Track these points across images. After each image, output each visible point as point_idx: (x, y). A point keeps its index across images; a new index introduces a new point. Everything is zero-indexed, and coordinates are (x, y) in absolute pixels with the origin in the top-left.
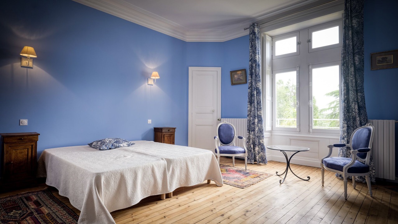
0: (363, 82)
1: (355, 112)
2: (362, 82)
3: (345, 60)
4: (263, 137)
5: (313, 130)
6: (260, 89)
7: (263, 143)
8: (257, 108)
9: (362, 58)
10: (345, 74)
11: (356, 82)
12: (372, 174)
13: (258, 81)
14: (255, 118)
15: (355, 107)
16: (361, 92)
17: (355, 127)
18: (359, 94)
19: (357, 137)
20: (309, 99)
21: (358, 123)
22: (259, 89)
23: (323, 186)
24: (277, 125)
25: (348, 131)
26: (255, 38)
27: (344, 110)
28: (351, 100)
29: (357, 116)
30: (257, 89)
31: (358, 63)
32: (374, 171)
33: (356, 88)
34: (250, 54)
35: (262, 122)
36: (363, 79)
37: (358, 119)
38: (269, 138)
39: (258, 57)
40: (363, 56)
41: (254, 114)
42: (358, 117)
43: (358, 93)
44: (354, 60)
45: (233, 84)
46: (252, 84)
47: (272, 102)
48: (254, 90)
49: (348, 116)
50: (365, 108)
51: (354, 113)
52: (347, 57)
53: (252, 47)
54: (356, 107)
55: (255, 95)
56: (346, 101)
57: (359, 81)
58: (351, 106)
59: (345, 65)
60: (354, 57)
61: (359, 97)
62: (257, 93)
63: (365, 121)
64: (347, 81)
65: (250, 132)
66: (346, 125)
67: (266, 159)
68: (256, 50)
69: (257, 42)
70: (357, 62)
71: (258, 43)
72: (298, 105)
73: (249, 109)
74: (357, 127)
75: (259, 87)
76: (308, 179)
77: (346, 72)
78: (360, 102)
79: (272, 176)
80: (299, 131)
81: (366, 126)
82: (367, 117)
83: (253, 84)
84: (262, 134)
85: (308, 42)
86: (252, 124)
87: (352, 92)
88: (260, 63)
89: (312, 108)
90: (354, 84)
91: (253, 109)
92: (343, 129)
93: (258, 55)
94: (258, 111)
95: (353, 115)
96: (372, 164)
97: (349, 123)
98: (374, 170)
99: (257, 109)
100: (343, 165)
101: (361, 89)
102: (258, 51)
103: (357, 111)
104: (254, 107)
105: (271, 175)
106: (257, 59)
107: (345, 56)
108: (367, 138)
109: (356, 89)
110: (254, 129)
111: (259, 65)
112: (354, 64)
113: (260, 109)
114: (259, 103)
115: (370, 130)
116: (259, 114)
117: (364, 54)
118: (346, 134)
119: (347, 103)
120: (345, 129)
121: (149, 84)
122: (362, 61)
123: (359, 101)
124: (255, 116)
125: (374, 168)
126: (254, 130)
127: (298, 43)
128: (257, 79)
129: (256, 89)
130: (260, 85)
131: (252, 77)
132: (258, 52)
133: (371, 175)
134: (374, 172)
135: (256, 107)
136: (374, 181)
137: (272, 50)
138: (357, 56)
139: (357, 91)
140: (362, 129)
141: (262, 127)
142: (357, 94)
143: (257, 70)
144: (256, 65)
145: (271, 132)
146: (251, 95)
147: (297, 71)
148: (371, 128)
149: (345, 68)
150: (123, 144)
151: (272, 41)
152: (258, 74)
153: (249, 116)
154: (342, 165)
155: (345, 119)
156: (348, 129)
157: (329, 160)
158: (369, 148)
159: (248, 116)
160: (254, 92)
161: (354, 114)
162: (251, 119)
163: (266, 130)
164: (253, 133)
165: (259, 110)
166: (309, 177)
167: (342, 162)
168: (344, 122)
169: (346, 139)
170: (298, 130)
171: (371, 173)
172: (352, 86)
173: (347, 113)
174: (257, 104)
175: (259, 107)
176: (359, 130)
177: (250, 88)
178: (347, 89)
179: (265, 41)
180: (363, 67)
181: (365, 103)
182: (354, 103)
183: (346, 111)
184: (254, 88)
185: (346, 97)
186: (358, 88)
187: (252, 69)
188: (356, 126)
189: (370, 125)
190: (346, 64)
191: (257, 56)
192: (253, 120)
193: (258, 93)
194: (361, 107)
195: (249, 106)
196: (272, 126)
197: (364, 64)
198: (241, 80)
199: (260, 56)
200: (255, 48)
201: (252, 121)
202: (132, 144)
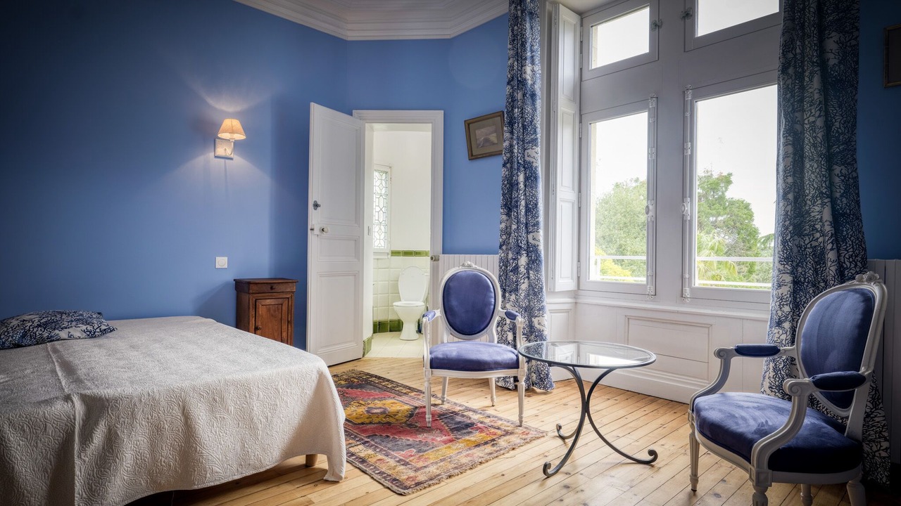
0: (854, 126)
1: (823, 235)
2: (851, 126)
3: (791, 55)
4: (541, 309)
5: (694, 290)
6: (536, 168)
7: (542, 328)
8: (527, 224)
9: (853, 42)
10: (789, 100)
11: (828, 126)
12: (877, 454)
13: (529, 142)
14: (518, 253)
15: (821, 214)
16: (845, 164)
17: (822, 284)
18: (837, 169)
19: (822, 325)
20: (684, 196)
21: (832, 269)
22: (532, 167)
23: (694, 490)
24: (595, 275)
25: (795, 298)
26: (522, 13)
27: (784, 226)
28: (810, 192)
29: (829, 247)
30: (529, 168)
31: (836, 61)
32: (885, 445)
33: (829, 148)
34: (509, 62)
35: (539, 266)
36: (855, 118)
37: (831, 256)
38: (567, 311)
39: (533, 72)
40: (856, 34)
41: (517, 241)
42: (832, 249)
43: (835, 167)
44: (822, 51)
45: (473, 157)
46: (511, 152)
47: (580, 208)
48: (518, 169)
49: (799, 246)
50: (859, 218)
51: (818, 235)
52: (798, 43)
53: (514, 40)
54: (827, 215)
55: (522, 186)
56: (791, 196)
57: (837, 124)
58: (808, 213)
59: (791, 71)
60: (821, 41)
61: (837, 180)
62: (526, 179)
63: (856, 265)
64: (798, 127)
65: (507, 295)
66: (788, 278)
67: (547, 375)
68: (525, 50)
69: (528, 25)
70: (831, 56)
71: (532, 28)
72: (651, 214)
73: (503, 225)
74: (827, 286)
75: (531, 160)
76: (649, 458)
77: (793, 96)
78: (841, 196)
79: (542, 439)
80: (653, 293)
81: (855, 282)
82: (865, 250)
83: (516, 151)
84: (540, 301)
85: (684, 17)
86: (511, 271)
87: (816, 165)
88: (539, 88)
89: (691, 221)
90: (820, 135)
91: (514, 227)
92: (780, 291)
93: (533, 63)
94: (528, 233)
95: (814, 244)
96: (877, 419)
97: (800, 269)
98: (886, 440)
99: (526, 227)
100: (755, 436)
101: (844, 150)
102: (532, 51)
103: (828, 228)
104: (518, 222)
105: (541, 435)
106: (528, 77)
107: (792, 41)
108: (857, 331)
109: (828, 150)
110: (517, 285)
111: (533, 95)
112: (823, 64)
113: (534, 225)
114: (531, 209)
115: (868, 300)
116: (531, 240)
117: (858, 30)
118: (787, 309)
119: (795, 203)
120: (786, 290)
121: (217, 154)
122: (850, 54)
123: (838, 195)
124: (521, 247)
125: (886, 434)
126: (516, 290)
127: (655, 25)
128: (528, 138)
129: (524, 167)
130: (536, 156)
131: (512, 133)
132: (532, 57)
133: (874, 456)
134: (887, 449)
135: (523, 220)
136: (884, 480)
137: (581, 52)
138: (833, 34)
139: (830, 159)
140: (840, 295)
141: (539, 279)
142: (830, 169)
143: (529, 109)
144: (524, 95)
145: (576, 294)
146: (511, 185)
147: (649, 109)
148: (876, 290)
149: (789, 81)
150: (70, 330)
151: (582, 25)
152: (531, 122)
153: (504, 247)
154: (750, 436)
155: (787, 258)
156: (794, 293)
157: (713, 408)
158: (863, 369)
159: (501, 247)
160: (518, 176)
161: (821, 240)
162: (510, 255)
163: (556, 291)
164: (513, 297)
165: (531, 229)
166: (652, 453)
167: (752, 422)
168: (782, 267)
169: (787, 325)
170: (650, 289)
171: (875, 449)
172: (814, 145)
173: (796, 237)
174: (526, 212)
175: (532, 221)
176: (830, 296)
177: (508, 165)
178: (795, 154)
179: (557, 24)
180: (856, 74)
181: (858, 203)
182: (819, 202)
183: (791, 228)
184: (518, 163)
185: (790, 180)
186: (835, 149)
187: (513, 107)
188: (825, 282)
189: (870, 280)
190: (795, 67)
191: (528, 69)
192: (514, 259)
193: (531, 178)
194: (843, 215)
195: (504, 217)
196: (579, 278)
197: (857, 62)
198: (494, 144)
199: (537, 68)
200: (523, 44)
201: (511, 261)
202: (104, 332)
